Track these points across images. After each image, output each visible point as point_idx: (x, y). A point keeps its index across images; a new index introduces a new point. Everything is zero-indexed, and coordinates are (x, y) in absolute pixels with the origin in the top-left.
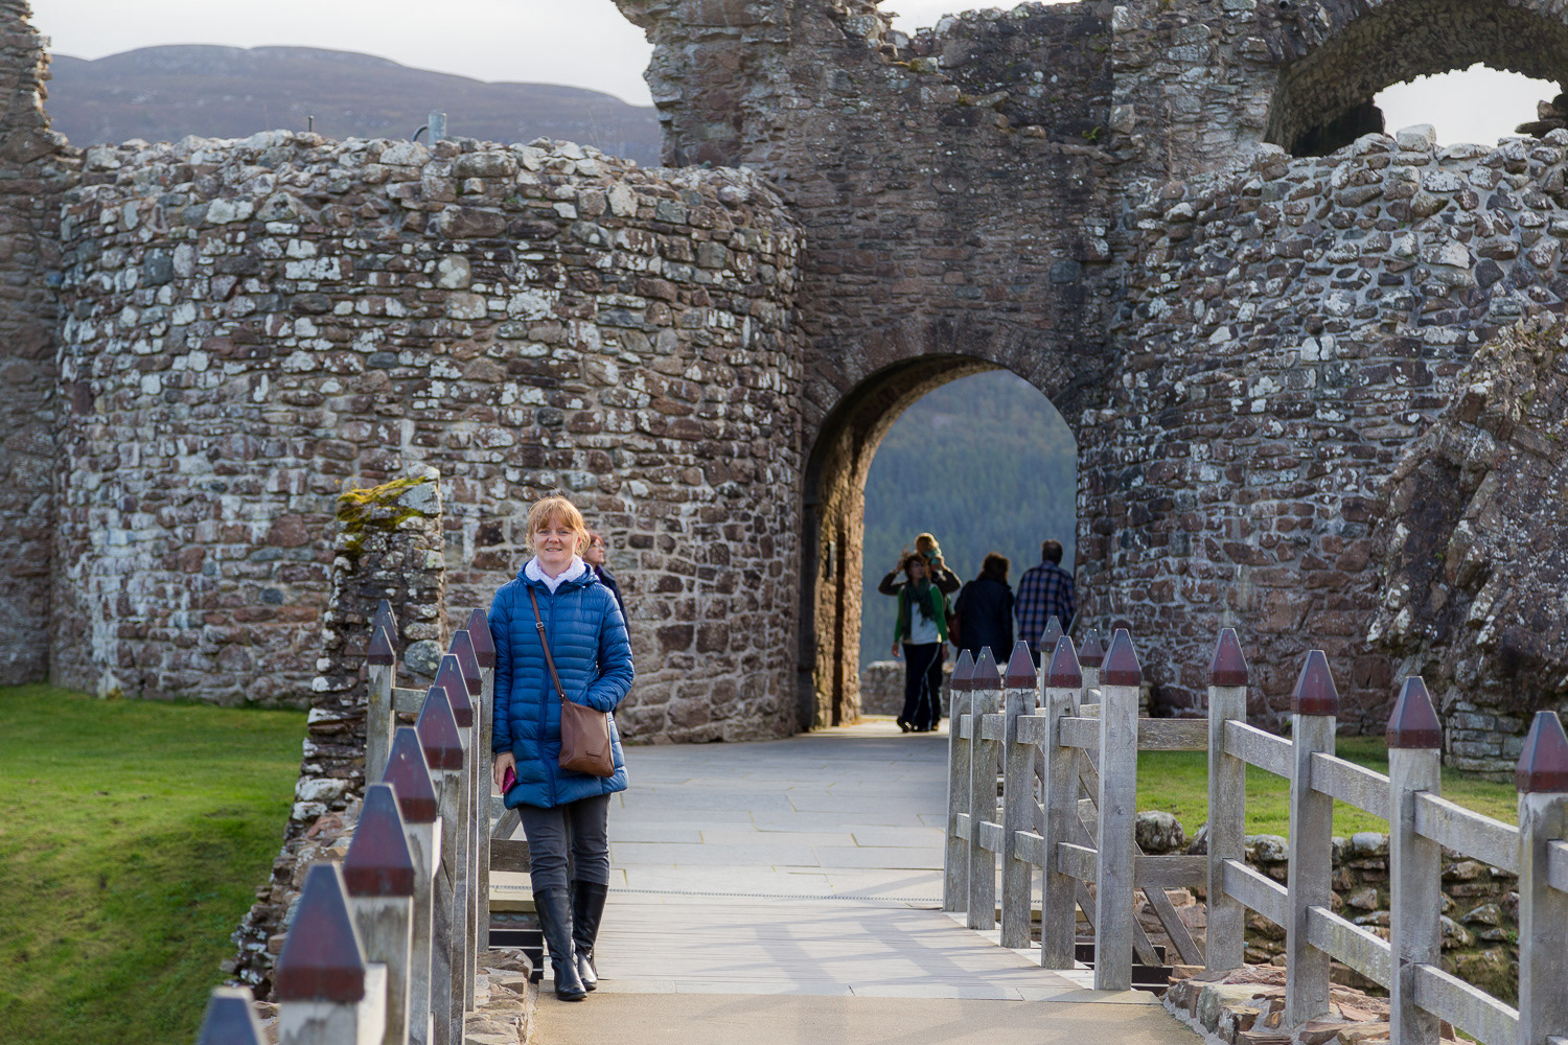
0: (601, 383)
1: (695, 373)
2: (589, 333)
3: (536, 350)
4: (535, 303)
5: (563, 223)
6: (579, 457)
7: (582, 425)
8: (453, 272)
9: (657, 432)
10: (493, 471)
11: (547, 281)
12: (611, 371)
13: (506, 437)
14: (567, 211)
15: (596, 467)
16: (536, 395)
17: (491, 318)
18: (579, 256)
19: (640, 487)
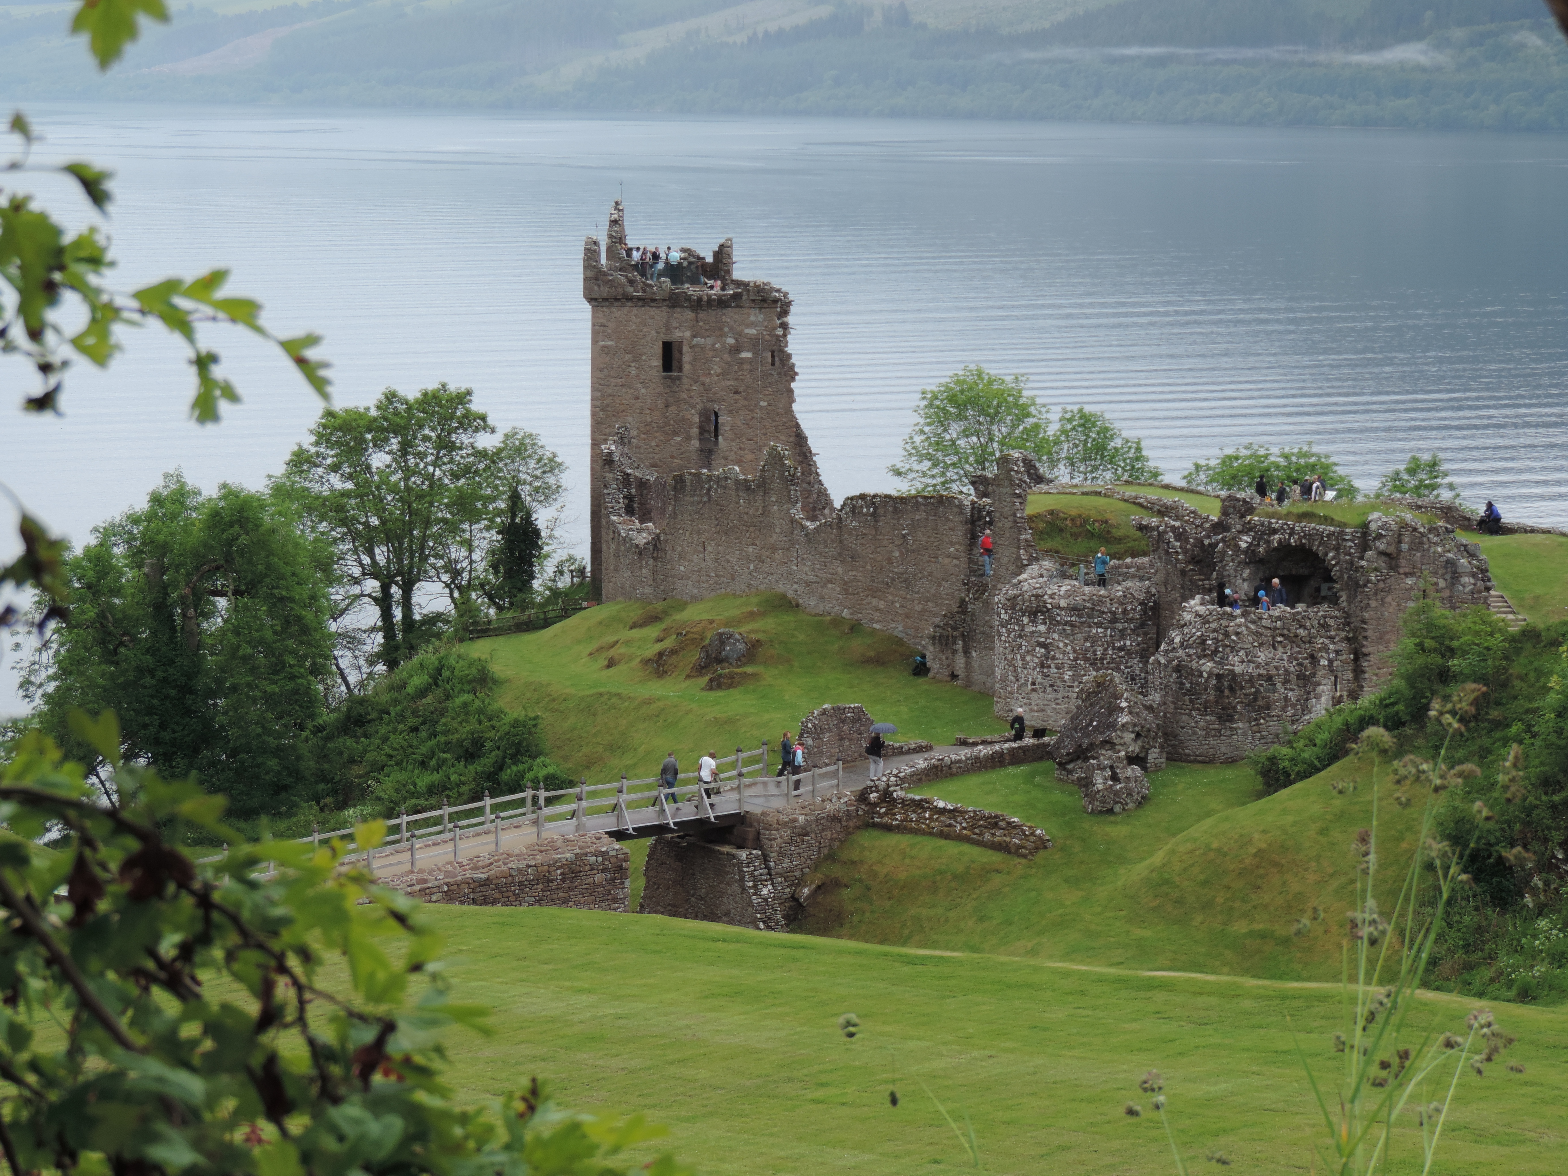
0: (1058, 648)
1: (1088, 644)
2: (1056, 636)
3: (1043, 640)
4: (1042, 628)
5: (1048, 610)
6: (1053, 666)
7: (1054, 658)
8: (1026, 620)
9: (1076, 659)
10: (1034, 669)
11: (1045, 623)
12: (1061, 645)
13: (1036, 660)
14: (1049, 606)
15: (1058, 668)
16: (1043, 650)
17: (1033, 632)
18: (1052, 618)
19: (1070, 673)
